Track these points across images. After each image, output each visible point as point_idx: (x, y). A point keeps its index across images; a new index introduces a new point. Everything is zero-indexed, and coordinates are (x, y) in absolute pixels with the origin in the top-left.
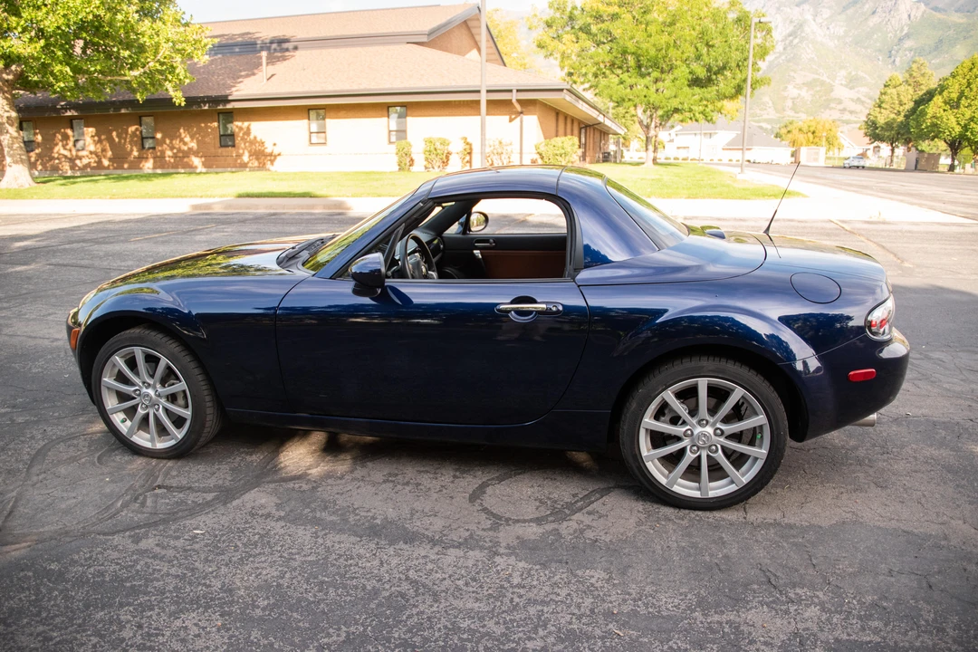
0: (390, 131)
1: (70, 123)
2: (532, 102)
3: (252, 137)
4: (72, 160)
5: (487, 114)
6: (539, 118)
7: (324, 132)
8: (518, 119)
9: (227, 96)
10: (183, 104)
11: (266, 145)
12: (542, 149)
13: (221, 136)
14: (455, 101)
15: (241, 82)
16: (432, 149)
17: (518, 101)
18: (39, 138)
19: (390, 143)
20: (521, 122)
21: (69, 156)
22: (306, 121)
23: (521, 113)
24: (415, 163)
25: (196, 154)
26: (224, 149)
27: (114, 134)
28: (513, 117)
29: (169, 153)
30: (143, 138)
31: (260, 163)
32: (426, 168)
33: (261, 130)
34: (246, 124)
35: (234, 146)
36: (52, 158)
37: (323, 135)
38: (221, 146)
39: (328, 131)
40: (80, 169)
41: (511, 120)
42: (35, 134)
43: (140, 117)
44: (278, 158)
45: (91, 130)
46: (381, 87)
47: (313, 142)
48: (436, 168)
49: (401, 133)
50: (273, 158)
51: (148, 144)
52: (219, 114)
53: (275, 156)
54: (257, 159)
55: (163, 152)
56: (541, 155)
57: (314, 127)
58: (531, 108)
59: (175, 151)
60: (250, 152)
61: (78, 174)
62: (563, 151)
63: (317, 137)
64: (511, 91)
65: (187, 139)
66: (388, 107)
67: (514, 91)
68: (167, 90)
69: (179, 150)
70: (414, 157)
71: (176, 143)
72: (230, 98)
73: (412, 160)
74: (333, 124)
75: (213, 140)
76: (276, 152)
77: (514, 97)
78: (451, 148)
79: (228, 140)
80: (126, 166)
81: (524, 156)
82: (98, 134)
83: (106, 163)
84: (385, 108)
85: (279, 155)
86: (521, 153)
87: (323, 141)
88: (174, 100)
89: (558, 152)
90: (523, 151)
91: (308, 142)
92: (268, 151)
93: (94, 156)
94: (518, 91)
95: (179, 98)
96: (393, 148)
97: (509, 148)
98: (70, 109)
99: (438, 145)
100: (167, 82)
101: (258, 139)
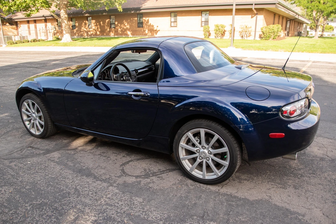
0: (202, 22)
1: (87, 18)
2: (262, 9)
3: (149, 24)
4: (87, 32)
5: (235, 15)
6: (264, 17)
7: (176, 22)
8: (255, 17)
9: (140, 8)
10: (122, 11)
11: (154, 27)
12: (264, 30)
13: (138, 23)
14: (229, 9)
15: (147, 2)
16: (218, 29)
17: (255, 9)
18: (77, 24)
19: (202, 26)
20: (257, 18)
21: (86, 31)
22: (170, 17)
23: (257, 14)
24: (211, 34)
25: (129, 30)
26: (139, 28)
27: (101, 22)
28: (253, 16)
29: (119, 30)
30: (111, 24)
31: (152, 34)
32: (215, 37)
33: (153, 21)
34: (147, 18)
35: (142, 27)
36: (81, 32)
37: (176, 23)
38: (138, 27)
39: (178, 21)
40: (90, 35)
41: (252, 17)
42: (76, 23)
43: (110, 16)
44: (159, 32)
45: (94, 21)
46: (199, 3)
47: (172, 26)
48: (219, 37)
49: (207, 22)
50: (156, 32)
51: (113, 26)
52: (138, 14)
53: (158, 31)
54: (151, 32)
55: (118, 29)
56: (263, 32)
57: (173, 20)
58: (261, 12)
59: (122, 29)
60: (148, 29)
61: (89, 37)
62: (273, 31)
63: (174, 24)
64: (252, 4)
65: (126, 24)
66: (202, 12)
67: (254, 5)
68: (116, 5)
69: (123, 28)
70: (211, 32)
71: (122, 26)
72: (141, 8)
73: (210, 34)
74: (179, 18)
75: (135, 25)
76: (158, 30)
77: (253, 7)
78: (225, 29)
79: (140, 24)
80: (105, 34)
81: (256, 32)
82: (96, 23)
83: (98, 33)
84: (201, 12)
85: (159, 31)
86: (255, 32)
87: (176, 25)
88: (118, 9)
89: (270, 31)
90: (257, 31)
91: (170, 26)
92: (155, 29)
93: (94, 31)
94: (255, 4)
95: (120, 9)
96: (202, 29)
97: (250, 29)
98: (87, 13)
99: (220, 28)
100: (116, 3)
101: (151, 25)
